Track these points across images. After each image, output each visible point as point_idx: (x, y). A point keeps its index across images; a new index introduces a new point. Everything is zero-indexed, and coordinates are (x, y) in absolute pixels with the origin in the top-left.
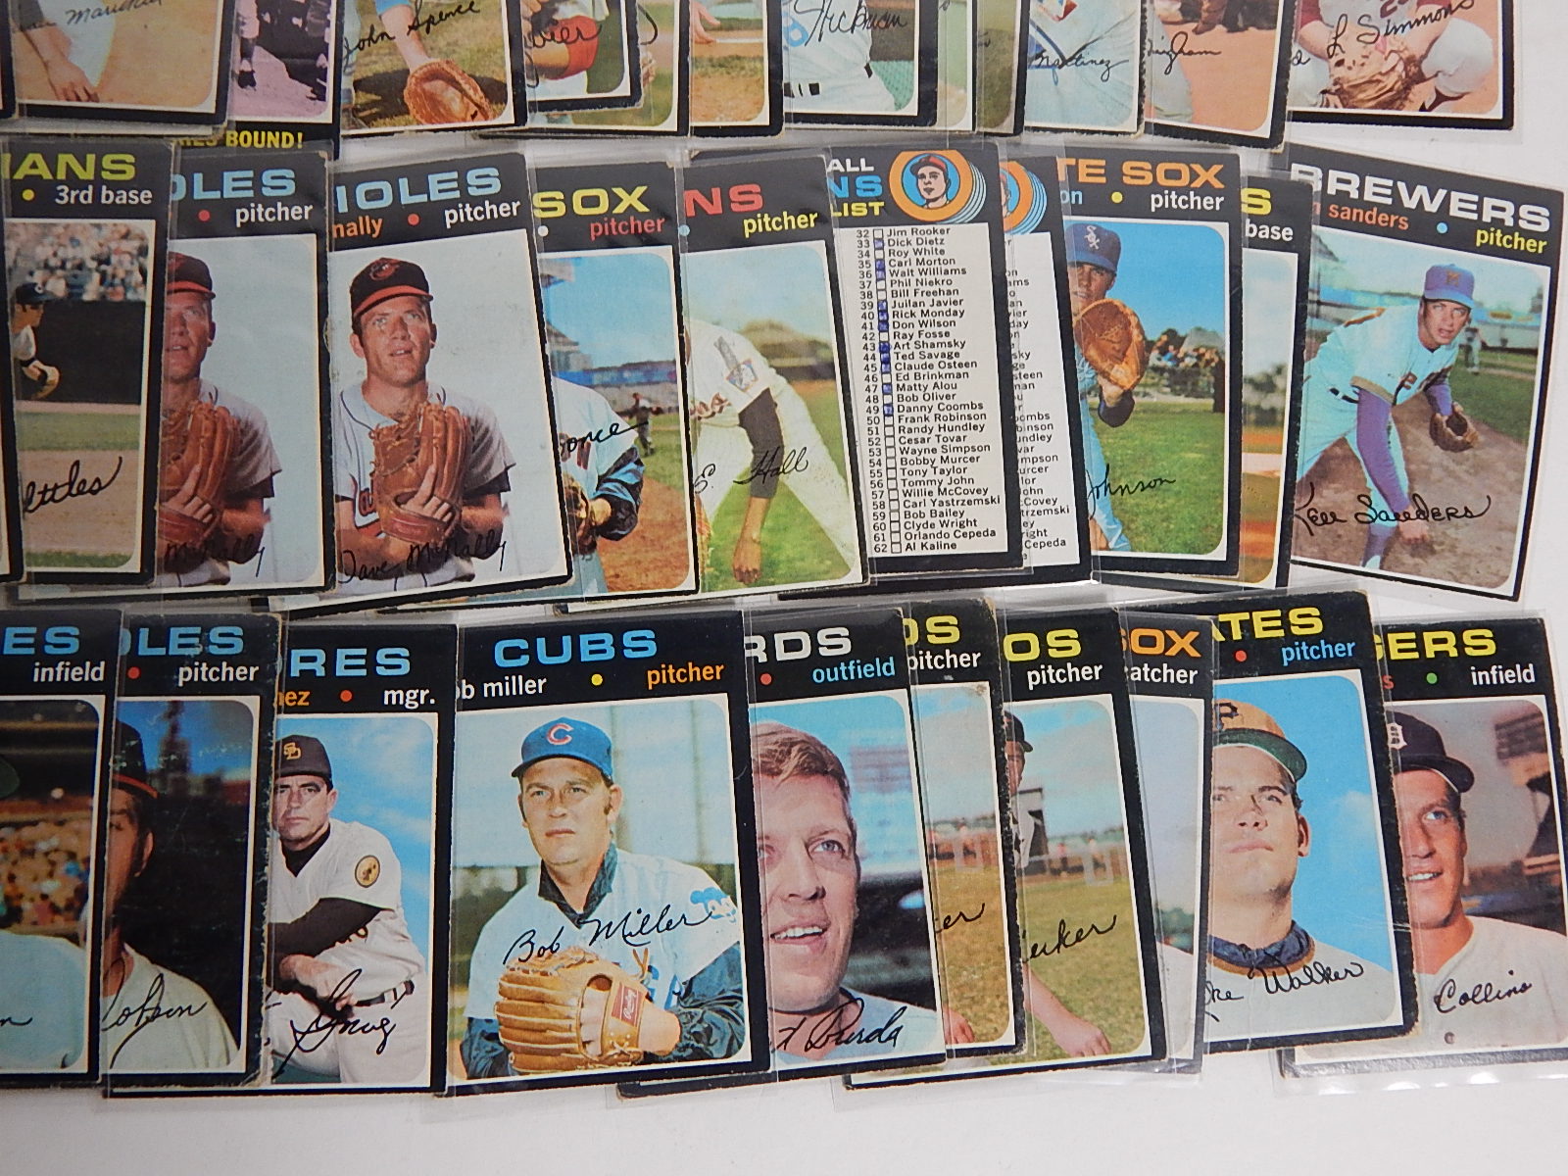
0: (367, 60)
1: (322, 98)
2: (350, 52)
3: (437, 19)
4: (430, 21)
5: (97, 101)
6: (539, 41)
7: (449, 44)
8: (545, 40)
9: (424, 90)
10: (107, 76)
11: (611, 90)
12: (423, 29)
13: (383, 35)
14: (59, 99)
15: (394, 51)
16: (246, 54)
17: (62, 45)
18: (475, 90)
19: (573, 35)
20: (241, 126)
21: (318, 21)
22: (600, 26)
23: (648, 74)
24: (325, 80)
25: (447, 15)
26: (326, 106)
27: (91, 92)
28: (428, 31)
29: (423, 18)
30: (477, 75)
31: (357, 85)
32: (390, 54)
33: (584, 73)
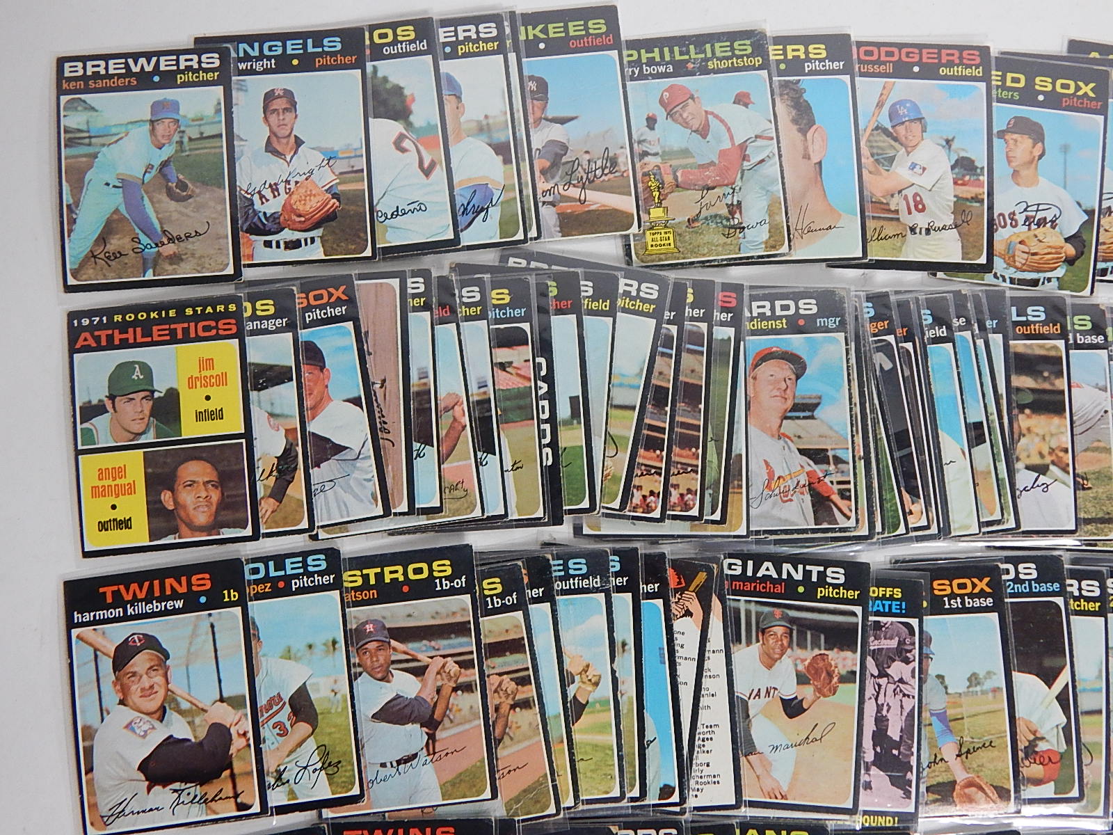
0: (933, 774)
1: (909, 798)
2: (924, 769)
3: (972, 751)
4: (968, 752)
5: (787, 799)
6: (1027, 763)
7: (979, 766)
8: (1030, 763)
9: (965, 793)
10: (792, 785)
11: (1067, 793)
12: (964, 756)
13: (942, 760)
14: (765, 798)
15: (948, 770)
16: (867, 769)
17: (767, 765)
18: (993, 794)
19: (1047, 760)
20: (865, 813)
21: (907, 752)
22: (1062, 755)
23: (1087, 784)
24: (911, 787)
25: (978, 749)
26: (911, 803)
27: (783, 794)
28: (967, 758)
29: (964, 750)
30: (995, 784)
31: (928, 789)
32: (946, 771)
33: (1052, 783)
